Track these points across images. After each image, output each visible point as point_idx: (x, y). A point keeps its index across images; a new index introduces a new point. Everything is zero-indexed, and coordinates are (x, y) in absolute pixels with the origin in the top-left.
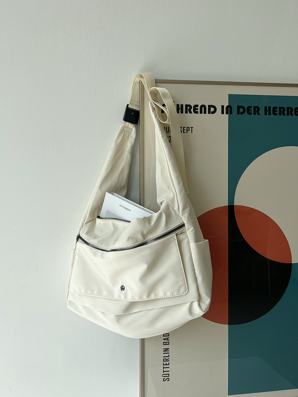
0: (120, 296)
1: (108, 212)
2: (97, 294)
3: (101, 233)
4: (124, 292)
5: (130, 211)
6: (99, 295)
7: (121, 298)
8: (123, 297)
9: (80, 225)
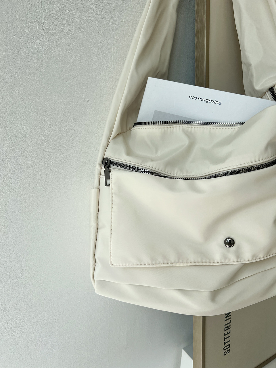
0: (225, 257)
1: (157, 113)
2: (177, 261)
3: (157, 151)
4: (233, 248)
5: (220, 103)
6: (181, 261)
7: (229, 260)
8: (232, 258)
9: (104, 141)
